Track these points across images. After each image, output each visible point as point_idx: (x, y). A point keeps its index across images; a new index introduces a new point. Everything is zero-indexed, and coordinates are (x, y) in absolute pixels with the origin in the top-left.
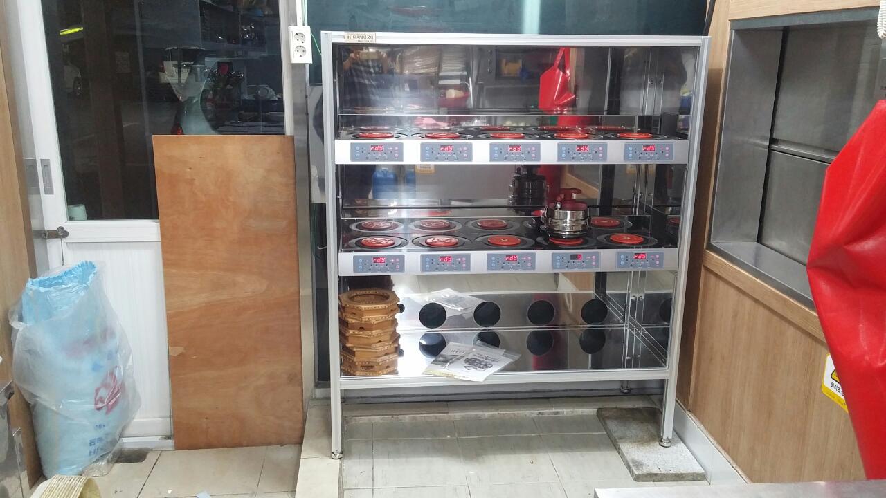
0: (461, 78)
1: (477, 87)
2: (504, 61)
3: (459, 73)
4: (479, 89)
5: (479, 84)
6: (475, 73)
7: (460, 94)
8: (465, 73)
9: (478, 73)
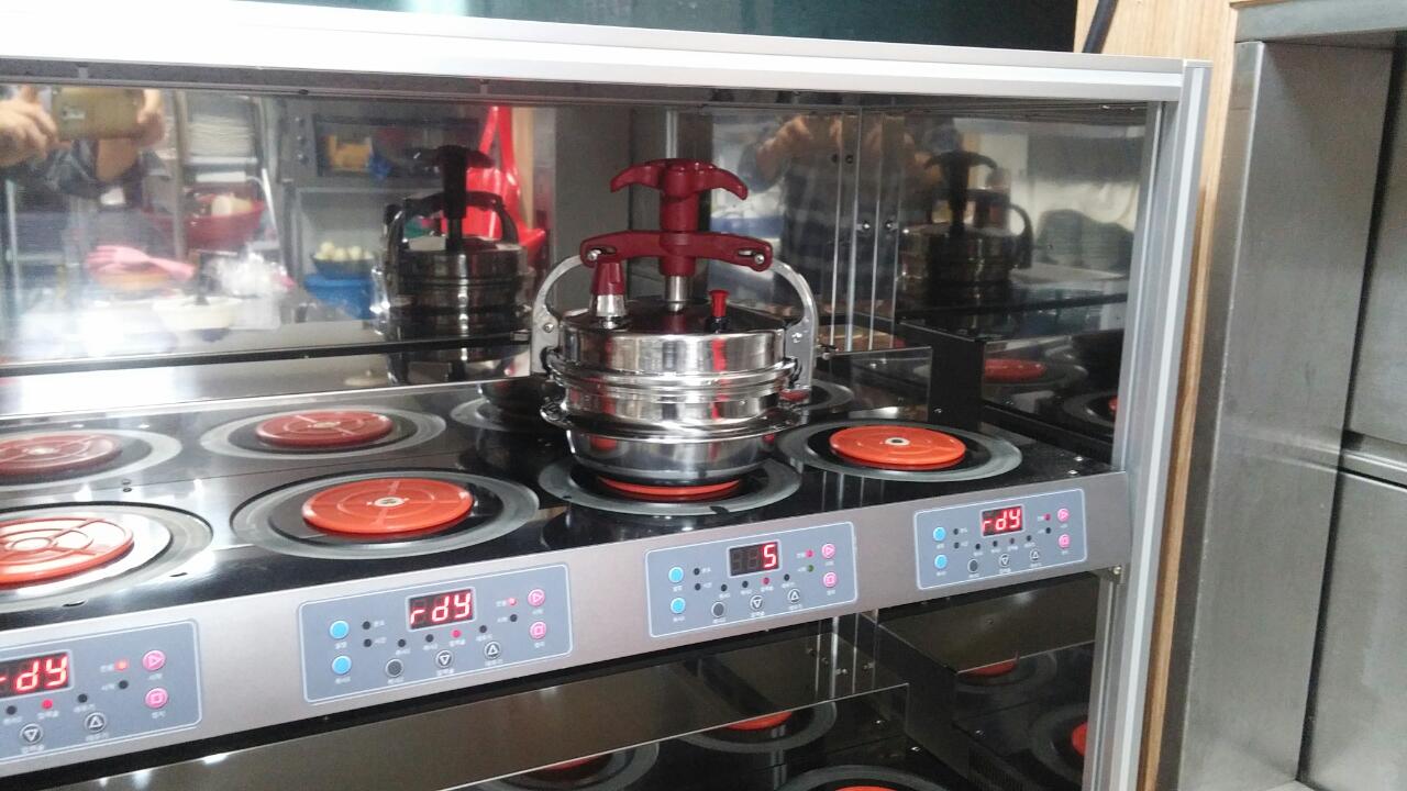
0: (247, 169)
1: (282, 189)
2: (333, 140)
3: (242, 161)
4: (287, 194)
5: (284, 184)
6: (273, 161)
7: (244, 206)
8: (254, 160)
9: (280, 162)
